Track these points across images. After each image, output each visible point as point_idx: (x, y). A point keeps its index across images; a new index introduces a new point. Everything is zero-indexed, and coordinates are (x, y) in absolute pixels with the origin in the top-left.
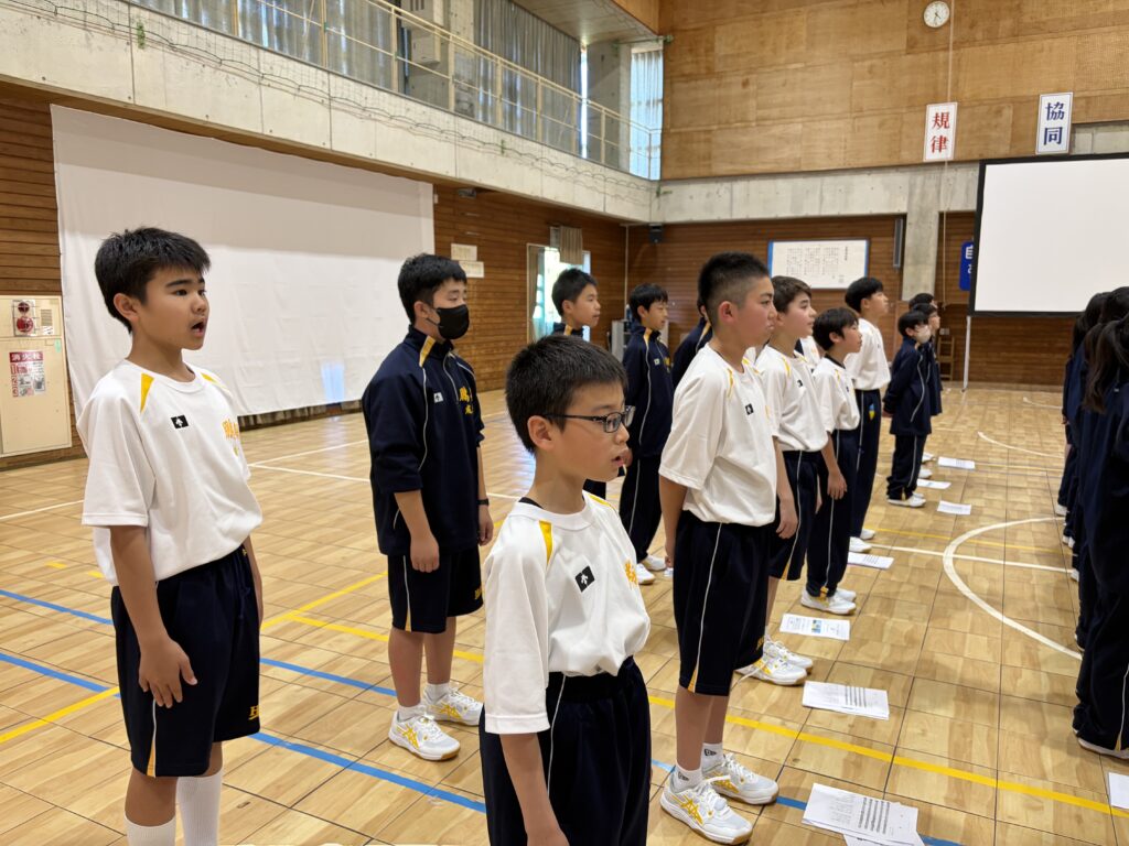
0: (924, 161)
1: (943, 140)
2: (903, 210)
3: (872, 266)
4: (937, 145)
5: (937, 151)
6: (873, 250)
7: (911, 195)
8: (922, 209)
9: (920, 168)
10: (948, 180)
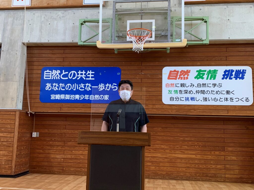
0: (12, 6)
8: (11, 40)
9: (12, 12)
10: (29, 21)
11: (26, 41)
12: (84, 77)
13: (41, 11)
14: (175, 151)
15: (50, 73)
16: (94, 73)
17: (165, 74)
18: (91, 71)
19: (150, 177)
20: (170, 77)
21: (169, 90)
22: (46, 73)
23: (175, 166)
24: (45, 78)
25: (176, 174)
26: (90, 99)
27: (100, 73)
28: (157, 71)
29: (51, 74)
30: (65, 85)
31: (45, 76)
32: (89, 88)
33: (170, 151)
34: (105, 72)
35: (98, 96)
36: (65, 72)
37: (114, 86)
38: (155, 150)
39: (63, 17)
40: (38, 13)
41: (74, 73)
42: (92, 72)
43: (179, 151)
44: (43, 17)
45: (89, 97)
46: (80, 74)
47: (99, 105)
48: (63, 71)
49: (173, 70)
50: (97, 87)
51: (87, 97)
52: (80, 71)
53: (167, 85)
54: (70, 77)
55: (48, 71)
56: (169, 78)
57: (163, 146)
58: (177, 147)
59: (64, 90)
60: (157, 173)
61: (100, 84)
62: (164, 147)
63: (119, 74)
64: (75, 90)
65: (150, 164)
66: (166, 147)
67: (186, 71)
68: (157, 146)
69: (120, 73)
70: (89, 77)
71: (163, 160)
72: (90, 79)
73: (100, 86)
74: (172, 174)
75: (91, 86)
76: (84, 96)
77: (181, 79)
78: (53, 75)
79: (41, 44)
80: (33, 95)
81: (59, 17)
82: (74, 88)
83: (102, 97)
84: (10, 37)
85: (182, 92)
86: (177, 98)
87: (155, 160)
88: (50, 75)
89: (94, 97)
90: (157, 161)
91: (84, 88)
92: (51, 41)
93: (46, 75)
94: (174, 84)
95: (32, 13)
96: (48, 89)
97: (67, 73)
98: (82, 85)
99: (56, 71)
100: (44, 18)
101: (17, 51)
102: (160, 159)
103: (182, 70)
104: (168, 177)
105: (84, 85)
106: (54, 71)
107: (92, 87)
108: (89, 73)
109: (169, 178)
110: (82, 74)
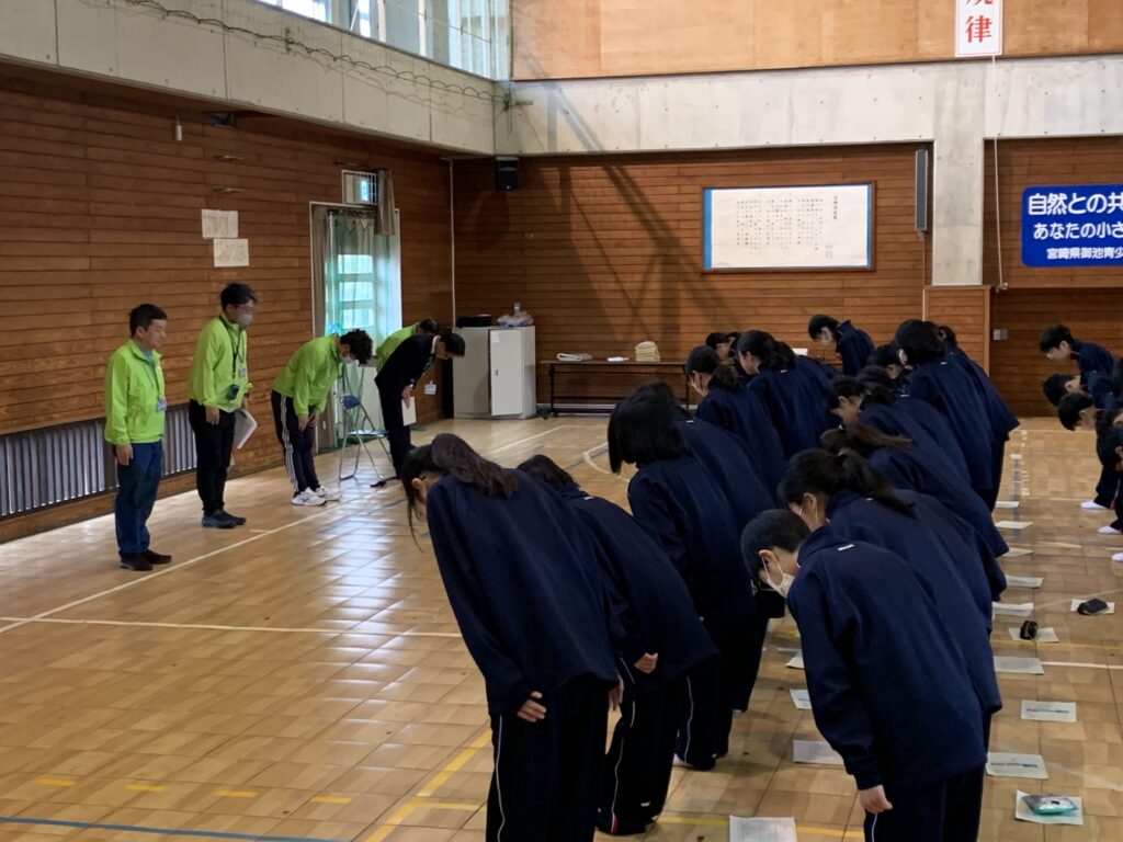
0: (957, 56)
1: (984, 23)
2: (926, 137)
3: (881, 229)
4: (975, 30)
5: (975, 40)
6: (882, 202)
7: (938, 110)
8: (956, 133)
10: (996, 87)
11: (993, 134)
13: (1027, 65)
15: (1042, 200)
22: (1034, 200)
24: (1031, 213)
29: (1044, 202)
30: (1080, 226)
31: (1031, 208)
36: (1078, 197)
40: (1017, 68)
41: (1100, 199)
44: (1029, 77)
46: (1113, 201)
48: (1074, 195)
52: (1113, 194)
54: (1091, 207)
59: (1077, 237)
64: (1103, 236)
78: (1050, 204)
81: (1067, 76)
84: (952, 125)
88: (1042, 205)
93: (1033, 205)
95: (1003, 69)
96: (1040, 236)
97: (1083, 199)
98: (1120, 225)
99: (1056, 196)
101: (972, 158)
106: (1051, 195)
110: (1118, 201)
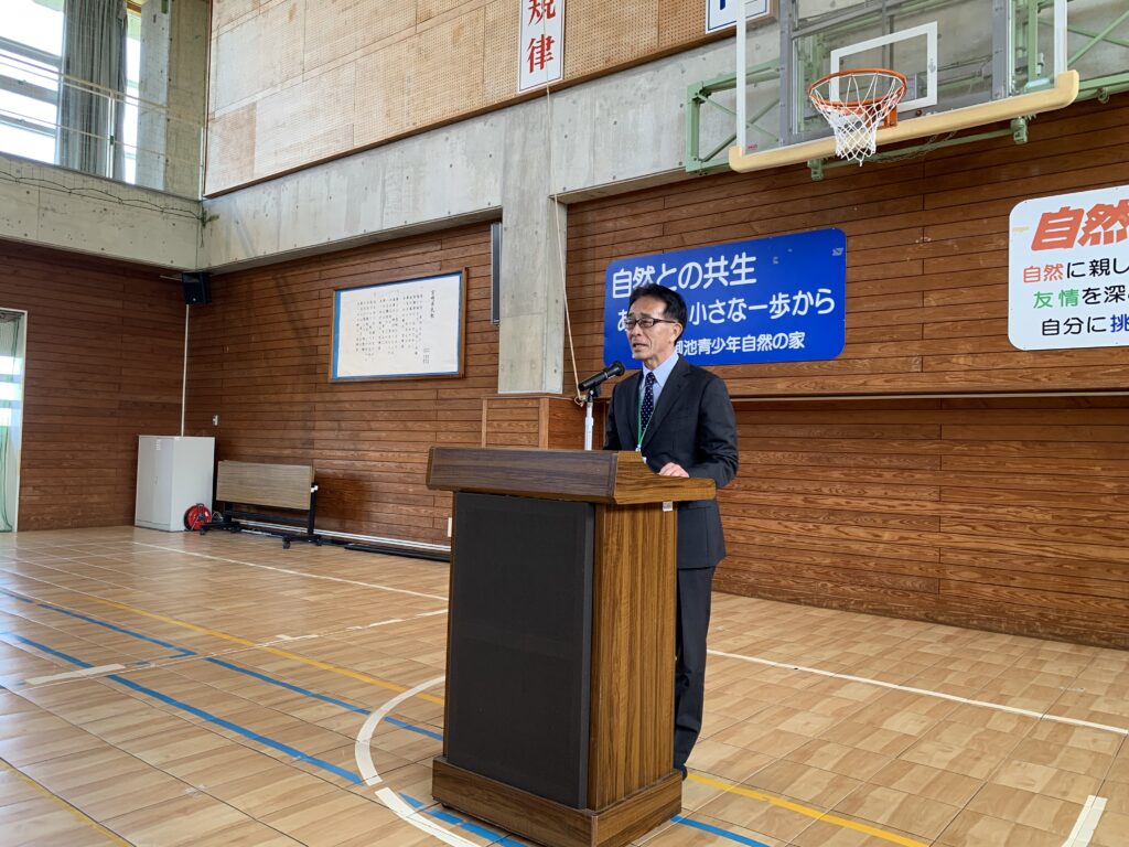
0: (521, 92)
1: (547, 42)
2: (495, 202)
4: (537, 55)
5: (537, 68)
7: (506, 167)
8: (522, 194)
9: (520, 111)
10: (563, 126)
11: (557, 190)
12: (725, 277)
13: (593, 88)
14: (1080, 535)
15: (627, 277)
16: (753, 259)
17: (1022, 229)
18: (744, 254)
19: (975, 622)
20: (1044, 241)
21: (1038, 294)
22: (618, 278)
23: (1081, 590)
24: (615, 296)
25: (1082, 623)
26: (744, 350)
27: (776, 258)
28: (985, 221)
29: (629, 280)
31: (615, 288)
32: (740, 313)
33: (1057, 531)
34: (790, 250)
35: (769, 337)
36: (667, 269)
37: (820, 299)
38: (994, 528)
39: (651, 90)
40: (583, 95)
41: (694, 269)
42: (747, 256)
43: (1100, 533)
44: (597, 105)
45: (740, 345)
46: (710, 270)
47: (774, 369)
48: (664, 265)
49: (1054, 212)
50: (765, 307)
51: (732, 344)
52: (711, 259)
53: (1030, 274)
54: (683, 282)
55: (622, 273)
56: (1037, 245)
57: (1025, 513)
58: (1089, 519)
60: (1003, 612)
61: (774, 297)
62: (1030, 515)
63: (837, 252)
64: (696, 323)
65: (977, 575)
66: (1039, 516)
67: (1116, 205)
68: (999, 511)
69: (842, 249)
70: (738, 277)
71: (1029, 563)
72: (744, 281)
73: (773, 302)
74: (1069, 619)
75: (745, 306)
76: (725, 340)
77: (1092, 244)
78: (635, 282)
79: (598, 190)
80: (587, 350)
81: (639, 94)
82: (694, 319)
83: (783, 339)
84: (519, 184)
85: (1095, 296)
86: (1077, 322)
87: (993, 561)
88: (627, 284)
89: (757, 343)
90: (1003, 565)
91: (723, 313)
92: (620, 178)
93: (618, 285)
94: (1058, 267)
95: (570, 101)
97: (674, 270)
98: (719, 305)
99: (642, 270)
100: (601, 106)
101: (537, 223)
102: (1015, 562)
103: (1098, 205)
104: (1049, 630)
105: (724, 304)
106: (637, 269)
107: (751, 308)
108: (740, 261)
109: (1051, 633)
110: (716, 269)
